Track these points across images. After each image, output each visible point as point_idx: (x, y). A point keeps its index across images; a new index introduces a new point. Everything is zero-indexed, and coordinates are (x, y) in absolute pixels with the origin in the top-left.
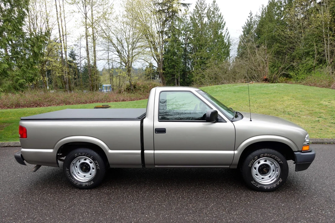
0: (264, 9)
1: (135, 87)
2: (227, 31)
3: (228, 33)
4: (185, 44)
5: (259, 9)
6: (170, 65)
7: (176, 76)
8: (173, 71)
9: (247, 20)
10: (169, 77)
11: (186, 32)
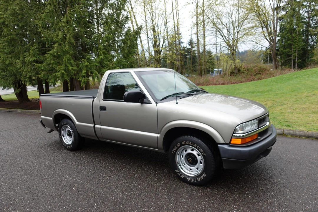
1: (239, 70)
4: (309, 18)
7: (292, 56)
8: (289, 51)
10: (284, 58)
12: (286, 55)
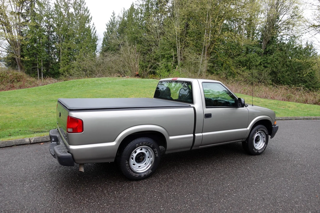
0: (125, 11)
2: (94, 26)
3: (95, 28)
4: (48, 32)
5: (121, 11)
6: (31, 52)
7: (38, 65)
8: (35, 60)
9: (111, 19)
10: (30, 66)
11: (48, 19)
12: (31, 64)
